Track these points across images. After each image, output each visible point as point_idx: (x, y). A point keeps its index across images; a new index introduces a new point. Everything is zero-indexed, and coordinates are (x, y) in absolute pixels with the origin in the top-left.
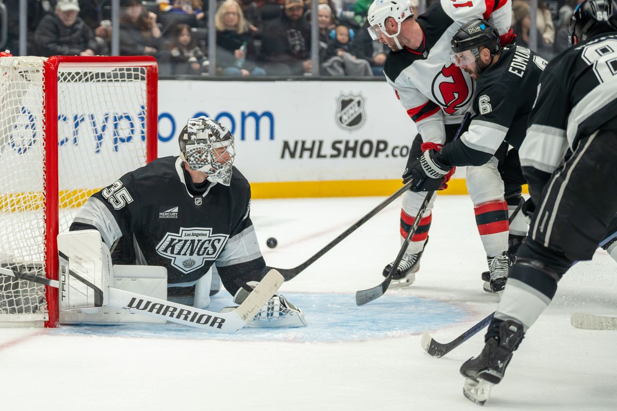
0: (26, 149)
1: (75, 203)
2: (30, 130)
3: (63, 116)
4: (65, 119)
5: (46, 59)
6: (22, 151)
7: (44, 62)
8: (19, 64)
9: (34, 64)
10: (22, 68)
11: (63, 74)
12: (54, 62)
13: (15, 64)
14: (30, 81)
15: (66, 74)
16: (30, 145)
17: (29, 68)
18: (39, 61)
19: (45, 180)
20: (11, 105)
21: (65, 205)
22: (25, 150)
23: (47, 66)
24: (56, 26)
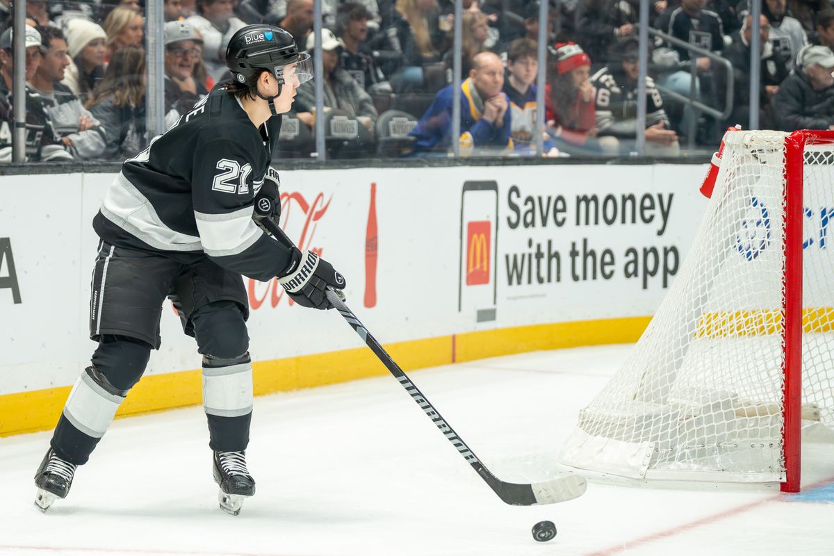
0: (758, 252)
1: (821, 326)
2: (763, 228)
3: (807, 210)
4: (809, 214)
5: (788, 134)
6: (752, 255)
7: (786, 138)
8: (752, 140)
9: (772, 142)
10: (756, 147)
11: (808, 154)
12: (799, 138)
13: (747, 141)
14: (764, 163)
15: (811, 155)
16: (763, 248)
17: (765, 146)
18: (778, 138)
19: (785, 295)
20: (740, 196)
21: (808, 329)
22: (756, 255)
23: (789, 144)
24: (803, 91)
